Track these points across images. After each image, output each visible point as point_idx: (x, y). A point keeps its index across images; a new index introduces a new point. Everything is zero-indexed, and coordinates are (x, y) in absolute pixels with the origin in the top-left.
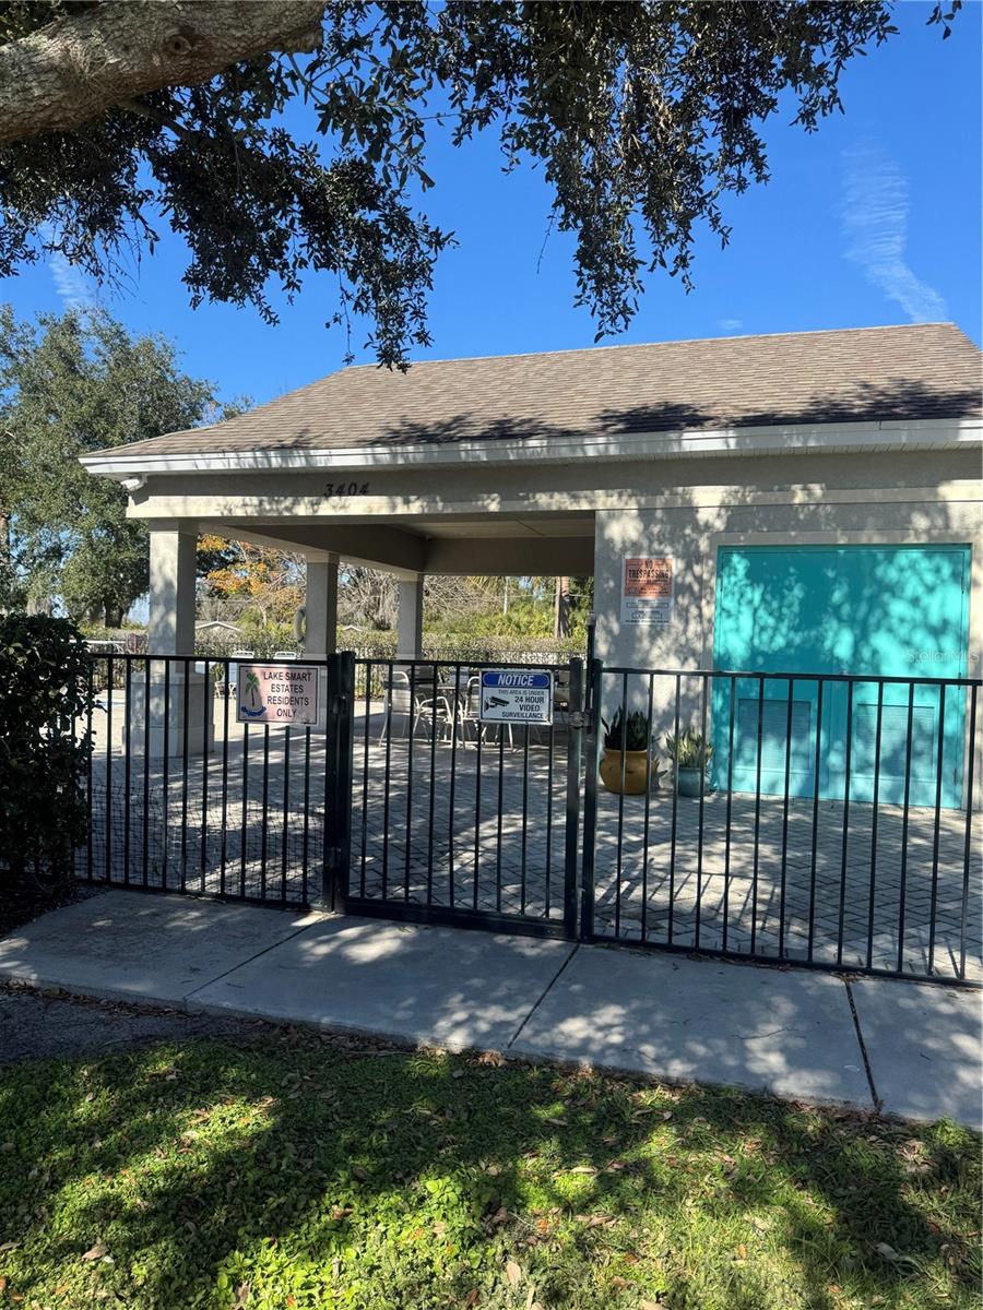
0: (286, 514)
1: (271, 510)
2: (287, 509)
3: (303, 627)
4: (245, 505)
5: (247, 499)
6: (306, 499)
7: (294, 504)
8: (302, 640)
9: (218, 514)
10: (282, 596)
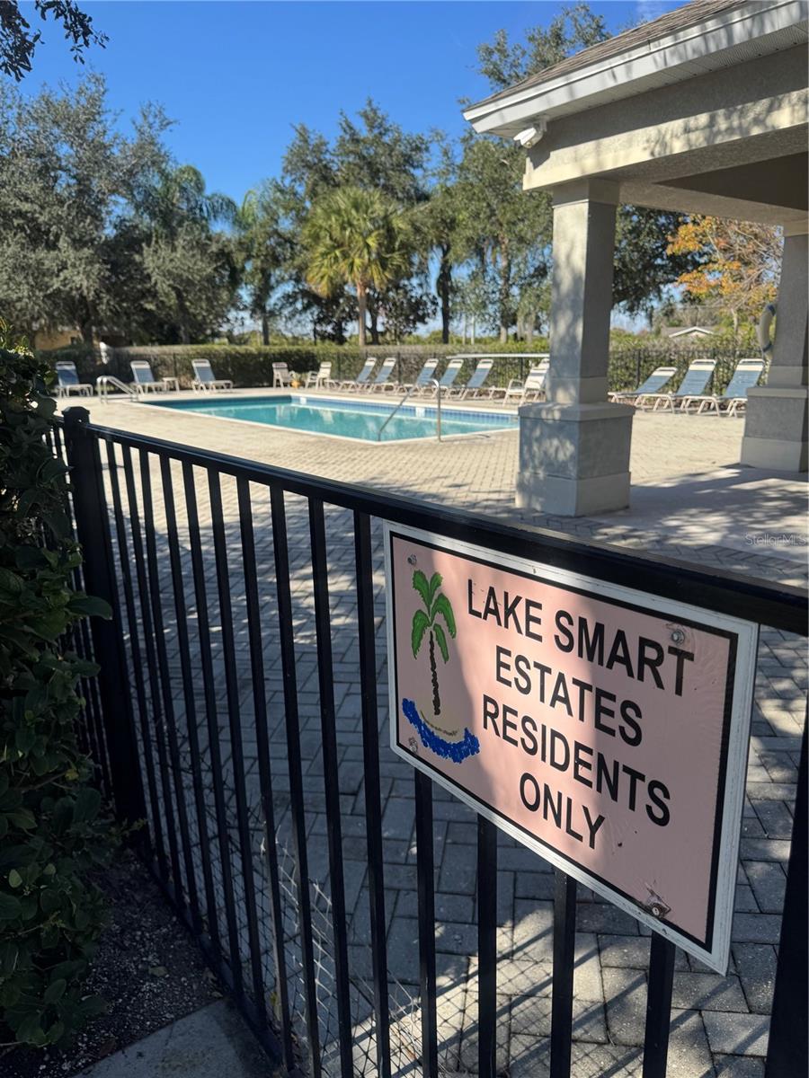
0: (756, 131)
1: (730, 130)
2: (758, 121)
3: (772, 328)
4: (687, 130)
5: (692, 121)
6: (795, 95)
7: (770, 110)
8: (769, 347)
9: (646, 157)
10: (755, 295)
